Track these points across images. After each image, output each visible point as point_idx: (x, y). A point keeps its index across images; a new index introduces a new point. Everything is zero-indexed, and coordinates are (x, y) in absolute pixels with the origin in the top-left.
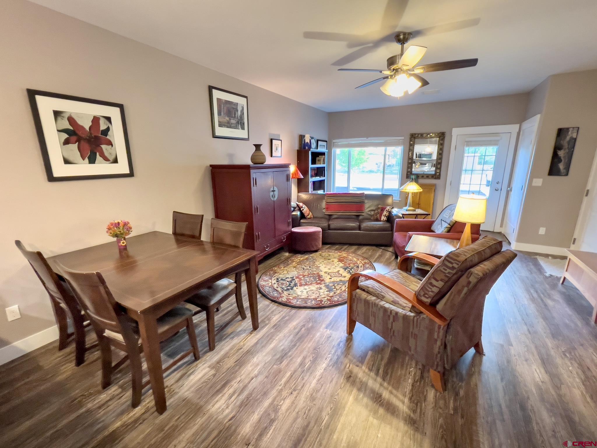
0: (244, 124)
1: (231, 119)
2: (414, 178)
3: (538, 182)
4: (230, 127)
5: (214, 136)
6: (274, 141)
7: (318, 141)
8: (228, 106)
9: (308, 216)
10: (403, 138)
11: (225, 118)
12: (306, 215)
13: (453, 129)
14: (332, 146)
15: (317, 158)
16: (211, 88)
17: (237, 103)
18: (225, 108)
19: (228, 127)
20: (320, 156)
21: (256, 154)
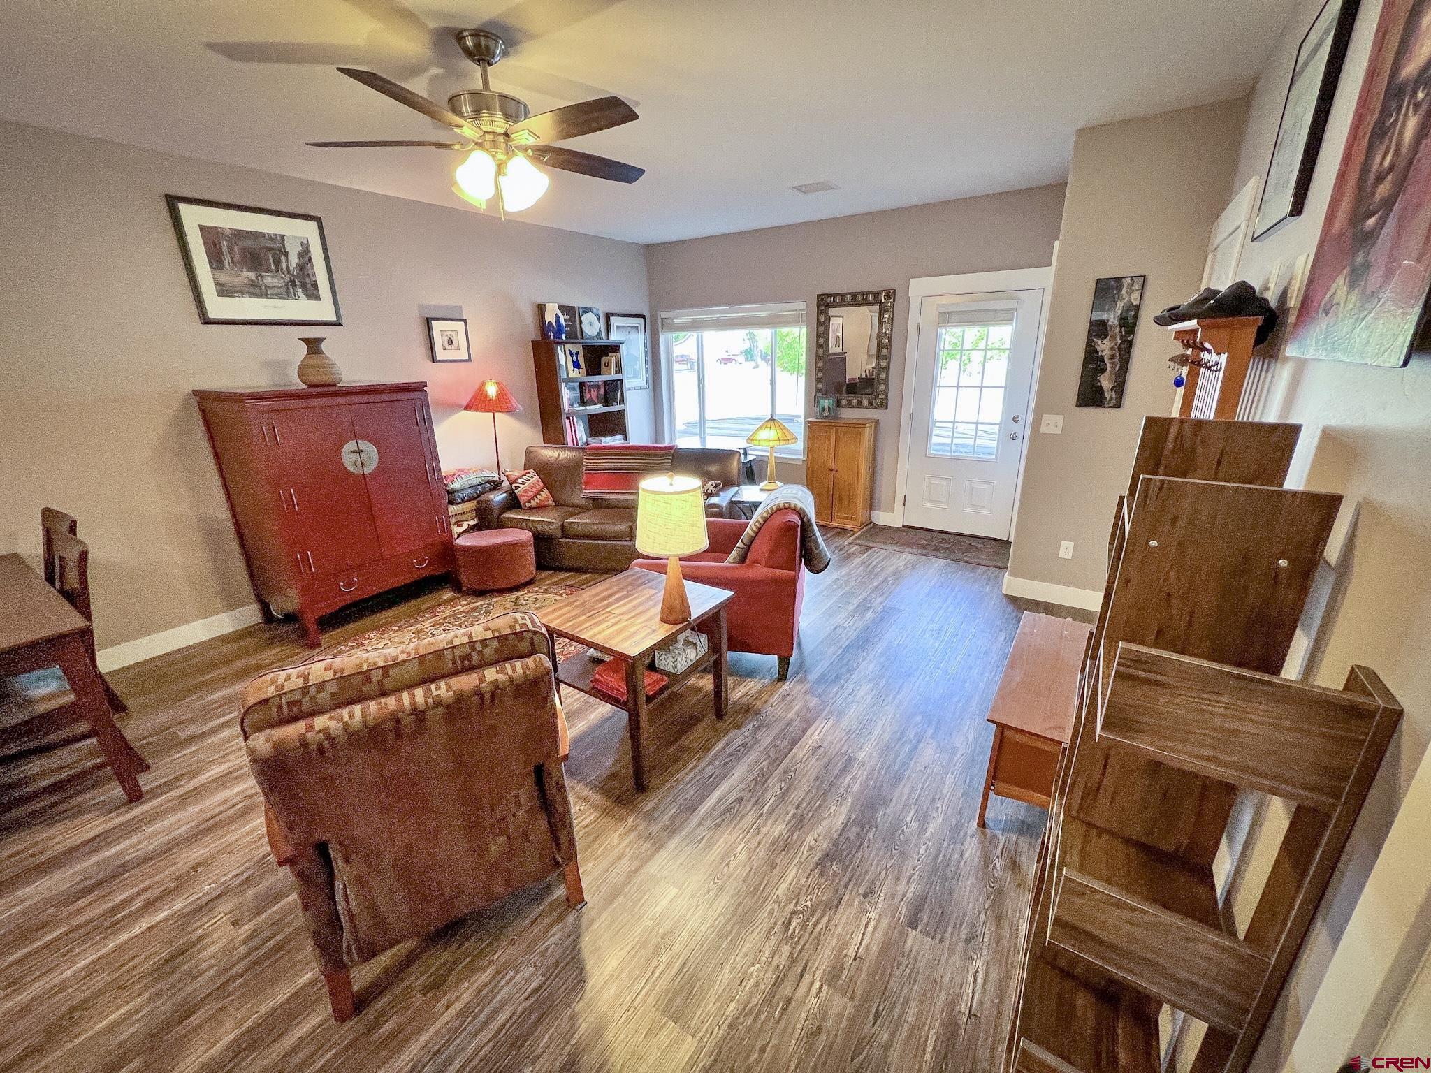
0: (315, 285)
1: (262, 276)
2: (826, 407)
3: (1053, 424)
4: (264, 295)
5: (207, 321)
6: (435, 325)
7: (608, 316)
8: (243, 243)
9: (529, 502)
10: (804, 305)
11: (240, 275)
12: (522, 500)
13: (911, 280)
14: (660, 325)
15: (604, 360)
16: (172, 202)
17: (282, 237)
18: (236, 248)
19: (253, 295)
20: (610, 354)
21: (311, 362)
